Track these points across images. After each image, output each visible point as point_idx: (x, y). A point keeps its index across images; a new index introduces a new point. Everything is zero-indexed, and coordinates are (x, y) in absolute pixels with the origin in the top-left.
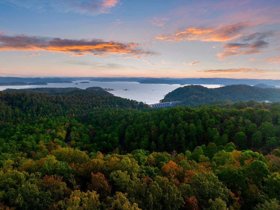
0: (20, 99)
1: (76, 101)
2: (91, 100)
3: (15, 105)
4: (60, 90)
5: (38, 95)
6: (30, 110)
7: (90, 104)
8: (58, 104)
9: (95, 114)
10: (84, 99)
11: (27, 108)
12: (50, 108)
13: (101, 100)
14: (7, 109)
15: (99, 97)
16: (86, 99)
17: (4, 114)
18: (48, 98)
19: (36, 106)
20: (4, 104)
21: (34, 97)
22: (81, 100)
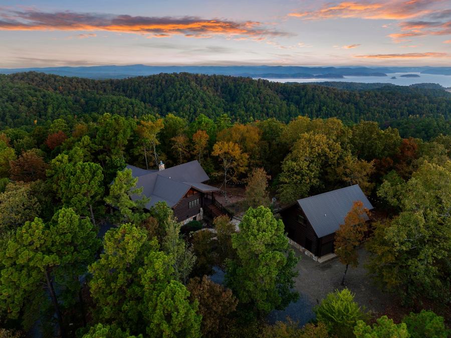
0: (298, 94)
1: (380, 102)
2: (408, 103)
3: (292, 102)
4: (361, 87)
5: (323, 90)
6: (309, 109)
7: (404, 109)
8: (350, 104)
9: (406, 124)
10: (396, 100)
11: (306, 106)
12: (337, 109)
13: (427, 104)
14: (281, 105)
15: (426, 99)
16: (400, 100)
17: (278, 110)
18: (336, 95)
19: (318, 105)
20: (278, 99)
21: (317, 92)
22: (389, 102)
